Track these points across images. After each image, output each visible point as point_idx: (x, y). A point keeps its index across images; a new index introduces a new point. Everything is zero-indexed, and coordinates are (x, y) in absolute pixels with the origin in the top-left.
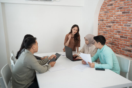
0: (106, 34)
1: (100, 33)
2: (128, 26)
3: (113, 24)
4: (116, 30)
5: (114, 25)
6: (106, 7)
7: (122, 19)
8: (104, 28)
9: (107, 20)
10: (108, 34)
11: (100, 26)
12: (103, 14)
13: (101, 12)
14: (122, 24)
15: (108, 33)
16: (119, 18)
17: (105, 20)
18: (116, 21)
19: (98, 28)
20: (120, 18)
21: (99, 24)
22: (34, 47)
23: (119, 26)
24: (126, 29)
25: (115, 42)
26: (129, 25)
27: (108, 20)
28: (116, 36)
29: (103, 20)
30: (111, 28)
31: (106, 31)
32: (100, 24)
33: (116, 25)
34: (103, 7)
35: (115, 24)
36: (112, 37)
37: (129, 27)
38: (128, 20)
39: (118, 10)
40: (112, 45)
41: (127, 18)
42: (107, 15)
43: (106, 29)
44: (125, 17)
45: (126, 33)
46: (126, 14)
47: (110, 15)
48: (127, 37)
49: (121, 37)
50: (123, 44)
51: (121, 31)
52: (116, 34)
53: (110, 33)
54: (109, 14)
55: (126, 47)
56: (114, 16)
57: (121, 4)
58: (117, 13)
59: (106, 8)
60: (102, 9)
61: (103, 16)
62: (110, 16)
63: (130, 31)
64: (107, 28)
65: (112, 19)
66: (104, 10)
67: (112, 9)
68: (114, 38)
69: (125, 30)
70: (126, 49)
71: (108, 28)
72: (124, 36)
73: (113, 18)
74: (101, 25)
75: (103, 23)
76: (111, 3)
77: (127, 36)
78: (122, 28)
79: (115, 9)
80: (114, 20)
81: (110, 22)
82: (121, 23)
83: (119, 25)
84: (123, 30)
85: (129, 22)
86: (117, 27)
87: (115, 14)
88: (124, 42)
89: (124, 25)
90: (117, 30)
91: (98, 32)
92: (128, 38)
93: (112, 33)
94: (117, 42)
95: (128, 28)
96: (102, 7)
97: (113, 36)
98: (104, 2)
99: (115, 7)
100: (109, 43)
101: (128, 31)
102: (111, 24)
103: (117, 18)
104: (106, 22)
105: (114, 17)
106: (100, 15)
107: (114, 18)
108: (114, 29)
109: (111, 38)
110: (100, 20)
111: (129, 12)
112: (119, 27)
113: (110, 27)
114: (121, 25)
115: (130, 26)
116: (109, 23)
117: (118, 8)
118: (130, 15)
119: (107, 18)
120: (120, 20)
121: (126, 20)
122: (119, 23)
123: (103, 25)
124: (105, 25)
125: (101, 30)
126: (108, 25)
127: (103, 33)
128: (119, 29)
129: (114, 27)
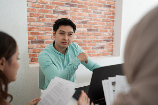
1: (35, 28)
2: (98, 13)
3: (72, 8)
4: (79, 19)
5: (75, 10)
7: (89, 1)
8: (47, 16)
11: (33, 10)
14: (89, 9)
18: (77, 4)
24: (96, 18)
25: (78, 40)
26: (100, 11)
28: (78, 29)
30: (68, 16)
33: (79, 11)
35: (77, 8)
37: (100, 15)
38: (98, 5)
43: (52, 17)
45: (95, 24)
48: (97, 30)
49: (88, 30)
50: (93, 40)
51: (88, 22)
55: (97, 44)
63: (102, 21)
64: (55, 15)
69: (95, 20)
70: (97, 46)
71: (60, 17)
72: (93, 28)
74: (37, 9)
75: (42, 2)
77: (98, 27)
78: (90, 15)
81: (63, 4)
83: (84, 11)
84: (91, 19)
85: (100, 8)
86: (80, 14)
88: (95, 37)
90: (81, 19)
92: (100, 30)
94: (82, 40)
95: (98, 16)
101: (99, 20)
104: (53, 3)
108: (74, 18)
114: (87, 11)
116: (62, 6)
120: (85, 3)
122: (83, 8)
123: (42, 9)
124: (48, 9)
125: (36, 21)
126: (58, 10)
127: (45, 27)
128: (84, 18)
129: (74, 13)
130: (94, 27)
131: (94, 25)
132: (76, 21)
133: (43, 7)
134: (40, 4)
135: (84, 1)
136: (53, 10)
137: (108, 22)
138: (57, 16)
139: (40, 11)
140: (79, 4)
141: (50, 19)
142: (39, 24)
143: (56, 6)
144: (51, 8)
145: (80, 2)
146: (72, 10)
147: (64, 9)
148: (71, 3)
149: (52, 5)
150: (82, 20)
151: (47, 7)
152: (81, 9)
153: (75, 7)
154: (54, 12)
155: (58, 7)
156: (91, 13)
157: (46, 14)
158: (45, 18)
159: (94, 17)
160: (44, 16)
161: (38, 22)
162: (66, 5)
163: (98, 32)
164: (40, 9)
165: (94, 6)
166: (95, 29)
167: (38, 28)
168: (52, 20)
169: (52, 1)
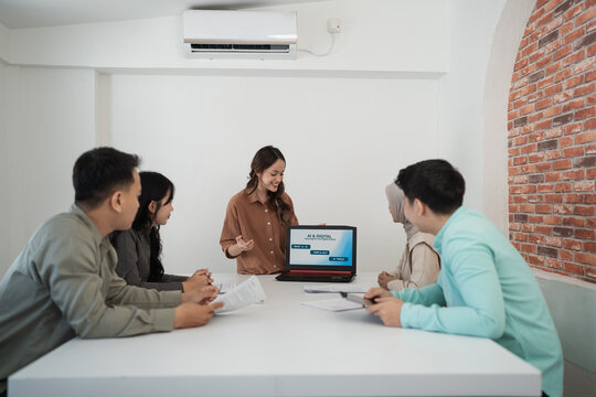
0: (539, 188)
1: (517, 189)
3: (564, 126)
4: (578, 153)
5: (569, 132)
6: (534, 53)
8: (532, 159)
9: (541, 116)
10: (548, 184)
11: (517, 152)
12: (524, 89)
13: (517, 85)
15: (548, 179)
16: (586, 91)
17: (534, 114)
18: (573, 111)
19: (509, 163)
20: (591, 89)
21: (510, 145)
22: (118, 202)
23: (589, 131)
25: (577, 217)
27: (544, 112)
28: (577, 184)
29: (524, 121)
30: (559, 149)
31: (540, 169)
32: (514, 141)
33: (577, 130)
34: (524, 55)
35: (572, 123)
36: (565, 197)
39: (578, 54)
40: (567, 235)
42: (537, 91)
43: (537, 159)
47: (549, 86)
52: (578, 177)
53: (556, 178)
54: (548, 82)
56: (564, 85)
57: (587, 17)
58: (577, 67)
59: (533, 59)
60: (519, 66)
61: (524, 99)
62: (550, 92)
64: (540, 154)
65: (558, 105)
66: (527, 70)
67: (559, 56)
68: (574, 200)
71: (547, 155)
73: (561, 97)
74: (520, 148)
75: (525, 132)
76: (550, 27)
79: (567, 49)
80: (568, 108)
81: (549, 122)
82: (594, 113)
83: (587, 127)
86: (579, 140)
87: (567, 75)
90: (583, 154)
91: (510, 182)
93: (561, 172)
94: (585, 219)
96: (518, 59)
97: (567, 189)
98: (527, 33)
99: (569, 39)
100: (555, 229)
102: (556, 131)
103: (577, 94)
104: (538, 126)
105: (567, 92)
106: (512, 98)
107: (566, 95)
108: (568, 153)
109: (561, 201)
110: (513, 121)
112: (588, 138)
113: (552, 144)
116: (549, 128)
117: (580, 39)
119: (538, 107)
120: (590, 100)
122: (585, 117)
123: (526, 145)
124: (532, 144)
125: (520, 172)
126: (545, 141)
127: (528, 184)
128: (589, 148)
132: (571, 160)
133: (526, 141)
134: (524, 137)
135: (587, 96)
136: (537, 144)
139: (524, 151)
141: (534, 164)
142: (522, 178)
143: (541, 131)
144: (535, 138)
145: (580, 102)
147: (552, 135)
149: (536, 132)
150: (584, 156)
151: (531, 138)
152: (581, 125)
157: (530, 155)
158: (528, 164)
160: (528, 161)
161: (522, 174)
164: (523, 146)
167: (521, 188)
168: (537, 167)
169: (537, 122)
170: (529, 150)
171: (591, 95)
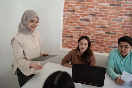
0: (80, 30)
1: (68, 29)
2: (118, 20)
3: (94, 17)
4: (99, 24)
5: (96, 19)
7: (110, 12)
8: (76, 22)
9: (83, 12)
10: (84, 30)
11: (68, 19)
12: (74, 2)
14: (109, 18)
15: (85, 28)
16: (104, 11)
17: (79, 11)
18: (99, 14)
19: (63, 21)
20: (107, 11)
21: (64, 16)
24: (115, 24)
25: (97, 39)
26: (119, 19)
27: (85, 11)
28: (98, 32)
29: (74, 11)
30: (91, 22)
31: (81, 25)
32: (67, 16)
33: (99, 19)
35: (98, 17)
36: (92, 34)
38: (119, 14)
39: (102, 1)
41: (117, 11)
42: (81, 5)
43: (79, 23)
44: (114, 10)
45: (114, 29)
46: (116, 7)
47: (87, 5)
48: (115, 34)
49: (107, 33)
50: (110, 41)
51: (107, 27)
52: (98, 30)
53: (89, 29)
55: (114, 44)
56: (95, 7)
58: (101, 4)
61: (73, 5)
62: (87, 7)
63: (121, 27)
64: (81, 22)
65: (91, 11)
68: (96, 35)
69: (113, 26)
70: (114, 46)
71: (85, 23)
72: (111, 32)
73: (93, 9)
74: (70, 18)
75: (74, 14)
77: (116, 32)
78: (109, 22)
80: (96, 13)
81: (87, 15)
82: (107, 17)
83: (104, 19)
84: (110, 25)
85: (120, 17)
86: (100, 22)
87: (97, 4)
88: (112, 39)
89: (112, 19)
90: (101, 25)
91: (63, 27)
92: (118, 34)
93: (91, 28)
94: (100, 40)
95: (117, 23)
97: (93, 32)
101: (118, 26)
102: (91, 17)
103: (100, 10)
104: (81, 14)
105: (97, 9)
106: (66, 3)
108: (95, 24)
109: (90, 35)
110: (67, 10)
111: (120, 5)
112: (104, 22)
113: (88, 20)
114: (107, 19)
115: (120, 21)
118: (122, 8)
119: (81, 9)
120: (106, 13)
121: (116, 14)
122: (104, 17)
123: (73, 18)
124: (77, 18)
125: (69, 25)
126: (84, 19)
127: (74, 28)
128: (104, 24)
129: (95, 20)
130: (113, 31)
131: (112, 30)
132: (96, 26)
133: (74, 17)
134: (73, 15)
135: (105, 12)
136: (80, 19)
137: (128, 28)
138: (82, 22)
139: (72, 19)
140: (100, 15)
141: (78, 24)
142: (71, 26)
143: (82, 16)
144: (79, 17)
145: (102, 13)
146: (94, 18)
147: (88, 18)
148: (93, 14)
149: (80, 16)
150: (102, 26)
151: (77, 17)
152: (101, 18)
153: (96, 16)
154: (81, 20)
155: (84, 17)
156: (111, 20)
157: (76, 21)
158: (75, 23)
159: (113, 24)
160: (74, 22)
161: (71, 25)
162: (89, 15)
163: (116, 36)
164: (72, 18)
165: (114, 15)
166: (113, 33)
167: (70, 29)
168: (79, 25)
169: (80, 13)
170: (75, 19)
171: (107, 12)
